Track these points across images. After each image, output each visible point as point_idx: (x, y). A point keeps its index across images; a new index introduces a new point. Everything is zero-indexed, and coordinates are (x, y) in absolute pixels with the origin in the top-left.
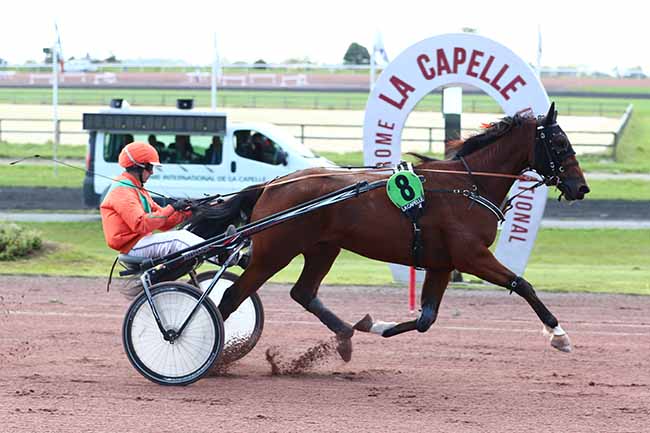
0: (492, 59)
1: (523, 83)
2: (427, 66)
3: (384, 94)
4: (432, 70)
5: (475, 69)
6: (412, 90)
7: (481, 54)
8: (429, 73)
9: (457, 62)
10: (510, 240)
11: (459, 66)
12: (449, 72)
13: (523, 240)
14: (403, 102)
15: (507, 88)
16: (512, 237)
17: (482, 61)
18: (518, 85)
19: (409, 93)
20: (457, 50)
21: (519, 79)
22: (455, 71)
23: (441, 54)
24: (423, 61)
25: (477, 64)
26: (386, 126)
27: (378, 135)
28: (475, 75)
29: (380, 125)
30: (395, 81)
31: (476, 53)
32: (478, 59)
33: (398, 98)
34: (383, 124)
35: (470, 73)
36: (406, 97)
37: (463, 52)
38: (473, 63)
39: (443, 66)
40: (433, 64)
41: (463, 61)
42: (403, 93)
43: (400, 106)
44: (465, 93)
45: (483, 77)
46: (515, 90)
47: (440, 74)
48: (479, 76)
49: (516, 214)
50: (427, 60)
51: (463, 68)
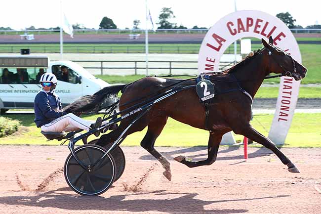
0: (267, 23)
1: (284, 36)
2: (232, 28)
3: (209, 43)
4: (235, 30)
5: (258, 29)
6: (225, 41)
7: (261, 21)
8: (234, 32)
9: (248, 25)
10: (279, 121)
11: (250, 28)
12: (244, 31)
13: (286, 120)
14: (220, 47)
15: (276, 39)
16: (280, 119)
17: (262, 25)
18: (281, 37)
19: (222, 43)
20: (248, 19)
21: (282, 34)
22: (248, 31)
23: (239, 21)
24: (230, 25)
25: (259, 26)
26: (210, 61)
27: (207, 65)
28: (258, 32)
29: (207, 60)
30: (215, 36)
31: (258, 20)
32: (260, 23)
33: (217, 45)
34: (209, 59)
35: (256, 31)
36: (221, 45)
37: (252, 20)
38: (257, 26)
39: (241, 28)
40: (235, 27)
41: (251, 25)
42: (219, 42)
43: (218, 50)
44: (252, 42)
45: (263, 33)
46: (280, 40)
47: (239, 32)
48: (260, 33)
49: (282, 106)
50: (232, 25)
51: (252, 28)
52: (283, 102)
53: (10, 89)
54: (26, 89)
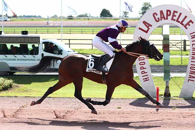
0: (181, 14)
1: (193, 23)
2: (157, 17)
3: (140, 27)
4: (158, 18)
5: (174, 18)
6: (151, 26)
7: (177, 12)
8: (157, 20)
9: (167, 15)
10: (188, 81)
11: (168, 17)
12: (165, 19)
13: (194, 81)
14: (148, 30)
15: (186, 25)
16: (189, 80)
17: (177, 15)
18: (191, 23)
19: (150, 27)
20: (168, 11)
21: (191, 21)
22: (167, 19)
23: (162, 12)
24: (155, 15)
25: (175, 16)
28: (174, 20)
30: (144, 22)
31: (175, 12)
32: (175, 14)
33: (146, 29)
35: (172, 19)
36: (149, 29)
37: (170, 11)
38: (174, 15)
39: (163, 17)
40: (159, 16)
41: (170, 15)
42: (148, 27)
43: (147, 32)
44: (170, 27)
45: (178, 21)
46: (189, 25)
47: (161, 20)
48: (176, 20)
49: (190, 71)
50: (157, 15)
51: (170, 18)
52: (191, 68)
53: (14, 58)
54: (25, 58)
